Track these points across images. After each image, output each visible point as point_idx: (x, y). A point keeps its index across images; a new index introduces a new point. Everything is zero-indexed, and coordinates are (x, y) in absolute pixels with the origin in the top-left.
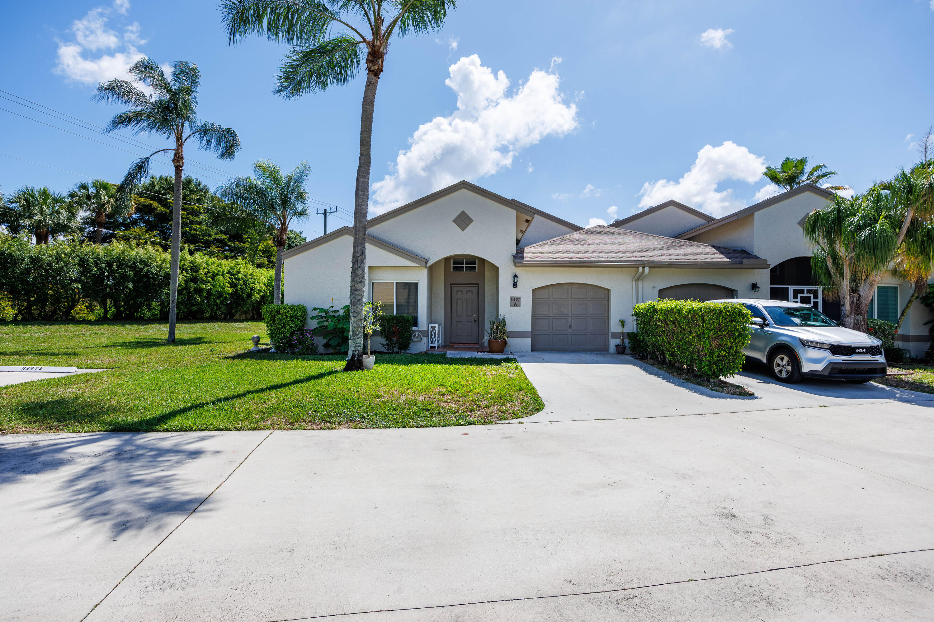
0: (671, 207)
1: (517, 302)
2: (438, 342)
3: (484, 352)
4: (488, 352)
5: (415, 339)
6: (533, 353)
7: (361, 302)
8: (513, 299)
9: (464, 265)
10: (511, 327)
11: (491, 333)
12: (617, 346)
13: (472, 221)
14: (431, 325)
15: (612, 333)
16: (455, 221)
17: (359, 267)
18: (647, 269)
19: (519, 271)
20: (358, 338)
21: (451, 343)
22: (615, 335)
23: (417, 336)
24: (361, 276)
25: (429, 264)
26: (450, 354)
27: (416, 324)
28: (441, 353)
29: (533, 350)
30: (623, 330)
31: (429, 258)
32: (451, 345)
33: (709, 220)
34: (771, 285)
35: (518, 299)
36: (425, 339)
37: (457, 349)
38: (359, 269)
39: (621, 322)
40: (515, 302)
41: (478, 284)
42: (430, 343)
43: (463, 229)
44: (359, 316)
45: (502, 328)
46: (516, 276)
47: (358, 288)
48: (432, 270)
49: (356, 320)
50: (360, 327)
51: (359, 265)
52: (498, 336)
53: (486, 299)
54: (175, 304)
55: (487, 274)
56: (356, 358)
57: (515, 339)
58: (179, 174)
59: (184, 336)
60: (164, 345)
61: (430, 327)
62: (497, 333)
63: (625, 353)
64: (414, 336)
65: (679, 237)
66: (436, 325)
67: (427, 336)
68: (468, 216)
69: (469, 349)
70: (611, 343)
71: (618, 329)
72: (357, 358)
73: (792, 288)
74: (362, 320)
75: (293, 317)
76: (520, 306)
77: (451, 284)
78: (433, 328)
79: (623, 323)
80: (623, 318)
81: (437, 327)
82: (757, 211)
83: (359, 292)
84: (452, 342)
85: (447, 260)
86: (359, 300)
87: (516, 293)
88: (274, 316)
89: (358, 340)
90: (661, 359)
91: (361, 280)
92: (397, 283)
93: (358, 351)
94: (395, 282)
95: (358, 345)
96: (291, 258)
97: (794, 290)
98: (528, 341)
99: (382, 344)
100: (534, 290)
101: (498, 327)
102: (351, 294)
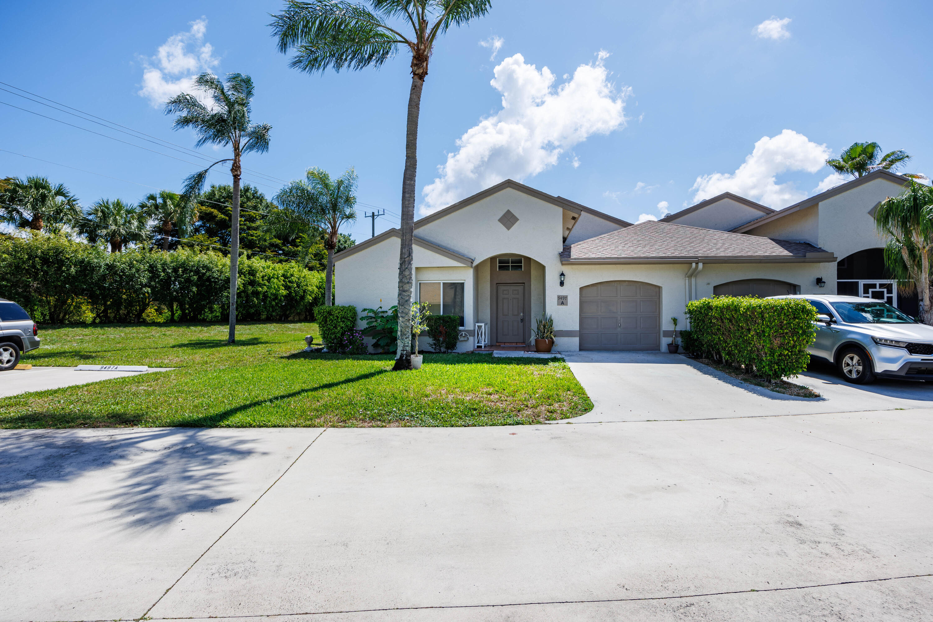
0: (726, 200)
1: (564, 301)
2: (485, 341)
3: (531, 351)
4: (535, 352)
5: (462, 339)
6: (581, 353)
7: (409, 302)
8: (559, 298)
9: (510, 265)
10: (557, 327)
11: (538, 332)
12: (669, 345)
13: (518, 220)
14: (477, 324)
15: (664, 331)
16: (500, 220)
17: (407, 268)
18: (701, 265)
19: (566, 269)
20: (406, 338)
21: (497, 342)
22: (667, 334)
23: (464, 335)
24: (409, 276)
25: (475, 264)
26: (497, 353)
27: (462, 324)
28: (487, 352)
29: (581, 350)
30: (675, 328)
31: (475, 258)
32: (497, 344)
33: (768, 212)
34: (838, 279)
35: (565, 298)
36: (471, 339)
37: (503, 349)
38: (407, 270)
40: (562, 300)
41: (524, 283)
42: (476, 342)
43: (508, 228)
44: (407, 316)
45: (549, 327)
46: (562, 274)
47: (406, 289)
48: (477, 269)
49: (404, 320)
50: (408, 327)
51: (406, 266)
52: (545, 335)
53: (532, 298)
54: (235, 306)
55: (534, 273)
56: (404, 358)
57: (562, 338)
58: (237, 183)
59: (243, 337)
60: (225, 345)
61: (476, 327)
62: (544, 332)
63: (679, 351)
64: (460, 336)
65: (734, 230)
66: (483, 325)
67: (474, 336)
68: (514, 215)
69: (516, 349)
70: (663, 342)
71: (671, 328)
72: (406, 357)
73: (862, 283)
74: (410, 320)
75: (343, 317)
76: (567, 305)
77: (497, 284)
78: (480, 327)
79: (675, 321)
80: (675, 316)
81: (483, 327)
82: (822, 201)
83: (407, 293)
84: (499, 341)
85: (493, 259)
86: (407, 301)
87: (562, 291)
88: (326, 317)
89: (407, 340)
90: (717, 358)
91: (408, 281)
92: (444, 283)
93: (406, 350)
94: (442, 282)
95: (406, 344)
96: (341, 261)
97: (864, 284)
98: (576, 340)
99: (429, 344)
100: (581, 289)
101: (544, 326)
102: (399, 295)
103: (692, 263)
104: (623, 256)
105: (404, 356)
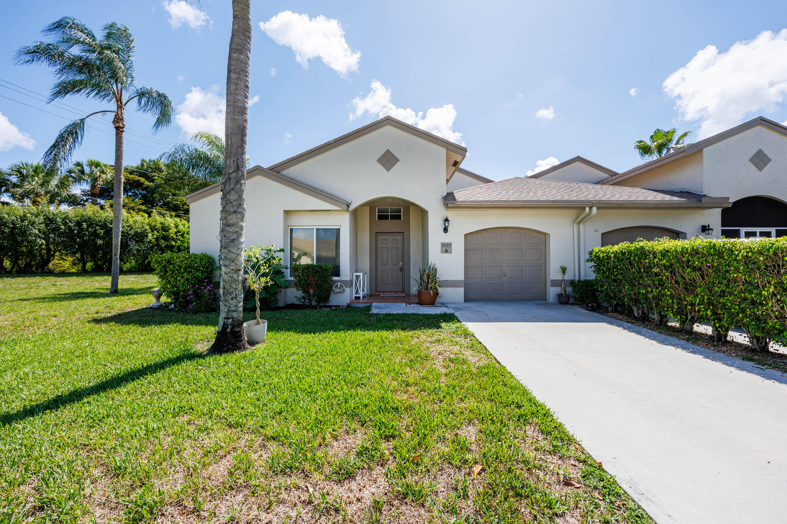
0: (578, 163)
1: (448, 249)
2: (363, 291)
3: (413, 303)
4: (417, 303)
5: (338, 290)
6: (468, 304)
7: (236, 243)
8: (443, 245)
9: (389, 214)
10: (442, 275)
11: (421, 283)
12: (560, 296)
13: (397, 160)
14: (355, 274)
15: (552, 281)
16: (380, 161)
17: (233, 189)
18: (594, 210)
19: (451, 214)
20: (232, 299)
21: (376, 291)
22: (555, 283)
23: (339, 286)
24: (236, 202)
25: (352, 207)
26: (376, 307)
27: (338, 275)
28: (366, 305)
29: (466, 301)
30: (563, 277)
31: (352, 202)
32: (377, 293)
33: (612, 174)
34: (722, 226)
35: (449, 245)
36: (348, 290)
37: (383, 300)
38: (233, 192)
39: (562, 269)
40: (446, 248)
41: (403, 233)
42: (354, 293)
43: (388, 170)
44: (233, 264)
45: (433, 278)
46: (446, 220)
47: (231, 222)
48: (355, 214)
49: (228, 270)
50: (236, 281)
51: (232, 187)
52: (429, 286)
53: (412, 247)
54: (118, 256)
55: (414, 222)
56: (229, 330)
57: (446, 288)
58: (120, 135)
60: (108, 295)
61: (354, 277)
62: (428, 282)
63: (570, 302)
64: (335, 287)
65: (604, 182)
66: (361, 274)
67: (351, 286)
68: (394, 155)
69: (396, 300)
70: (551, 292)
71: (559, 277)
72: (232, 329)
73: (743, 230)
74: (240, 270)
76: (451, 253)
77: (376, 233)
78: (357, 277)
79: (564, 270)
80: (564, 265)
81: (361, 277)
82: (706, 147)
83: (233, 228)
84: (378, 290)
85: (371, 205)
86: (233, 241)
87: (446, 238)
89: (233, 302)
91: (235, 209)
92: (317, 229)
93: (233, 318)
94: (315, 228)
95: (233, 309)
96: (197, 202)
97: (745, 232)
98: (461, 291)
100: (466, 235)
101: (428, 276)
102: (222, 231)
103: (585, 208)
104: (512, 199)
105: (228, 328)
